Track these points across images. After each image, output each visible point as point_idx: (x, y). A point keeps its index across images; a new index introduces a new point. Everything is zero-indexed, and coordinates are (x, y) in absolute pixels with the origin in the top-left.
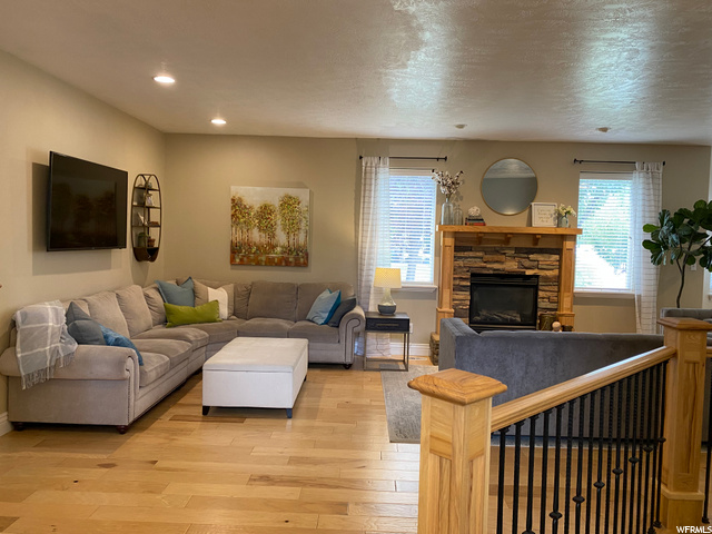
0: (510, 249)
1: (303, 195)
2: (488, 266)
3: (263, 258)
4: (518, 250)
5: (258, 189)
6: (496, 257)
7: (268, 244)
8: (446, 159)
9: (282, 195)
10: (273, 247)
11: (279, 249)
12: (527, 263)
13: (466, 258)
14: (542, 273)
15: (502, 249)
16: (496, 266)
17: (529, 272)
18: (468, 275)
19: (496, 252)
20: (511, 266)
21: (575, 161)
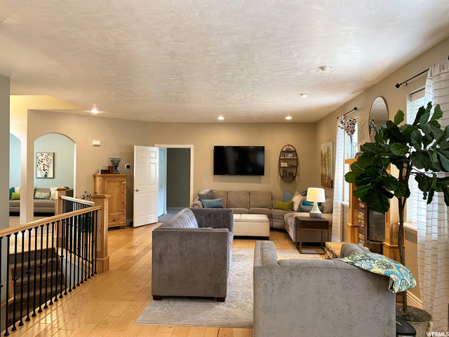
1: (330, 146)
3: (325, 183)
5: (324, 145)
8: (356, 109)
9: (327, 147)
10: (326, 176)
11: (327, 178)
21: (398, 86)
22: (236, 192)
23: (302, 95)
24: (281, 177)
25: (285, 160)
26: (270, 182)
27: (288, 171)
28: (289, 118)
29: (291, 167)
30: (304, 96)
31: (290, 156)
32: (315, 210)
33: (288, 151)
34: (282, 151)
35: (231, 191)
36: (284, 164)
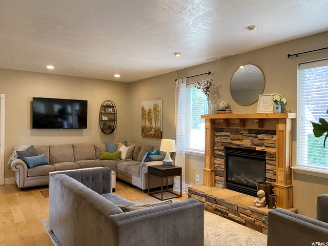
0: (245, 130)
1: (159, 103)
2: (234, 142)
3: (149, 134)
4: (250, 131)
5: (148, 102)
6: (236, 136)
7: (151, 127)
8: (210, 73)
9: (154, 104)
10: (152, 129)
11: (153, 130)
12: (257, 141)
13: (221, 136)
14: (268, 150)
15: (241, 130)
16: (237, 142)
17: (258, 149)
18: (222, 148)
19: (237, 132)
20: (246, 143)
21: (289, 56)
22: (59, 146)
23: (176, 54)
24: (101, 129)
25: (106, 114)
26: (92, 135)
27: (108, 124)
28: (117, 76)
29: (110, 120)
30: (177, 55)
31: (110, 110)
32: (169, 159)
33: (108, 106)
34: (102, 106)
35: (53, 146)
36: (105, 118)
